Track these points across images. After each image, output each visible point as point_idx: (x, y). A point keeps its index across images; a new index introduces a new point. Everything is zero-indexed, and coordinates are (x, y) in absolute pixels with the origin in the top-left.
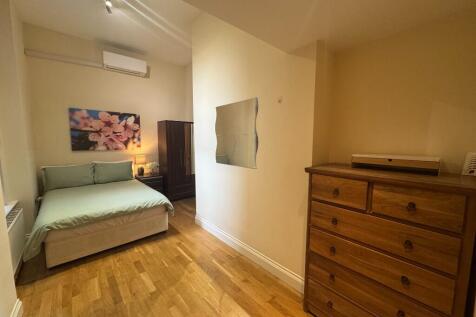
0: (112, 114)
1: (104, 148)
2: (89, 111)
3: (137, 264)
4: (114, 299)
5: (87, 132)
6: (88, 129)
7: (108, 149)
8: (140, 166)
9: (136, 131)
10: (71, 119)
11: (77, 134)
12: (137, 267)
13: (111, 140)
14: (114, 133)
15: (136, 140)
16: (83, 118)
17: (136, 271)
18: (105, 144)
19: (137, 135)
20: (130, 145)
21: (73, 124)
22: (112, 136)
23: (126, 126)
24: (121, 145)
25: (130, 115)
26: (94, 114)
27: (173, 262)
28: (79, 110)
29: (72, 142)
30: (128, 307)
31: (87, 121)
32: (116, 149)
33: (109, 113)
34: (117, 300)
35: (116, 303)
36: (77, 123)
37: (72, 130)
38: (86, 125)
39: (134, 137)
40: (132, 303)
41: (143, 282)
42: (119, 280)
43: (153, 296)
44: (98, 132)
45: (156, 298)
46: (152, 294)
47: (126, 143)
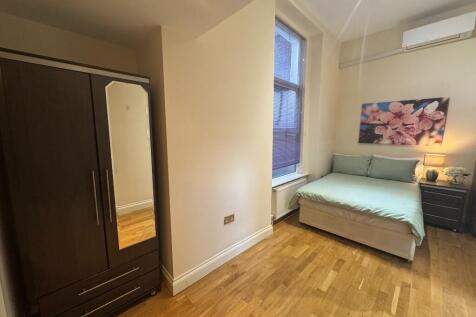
0: (405, 103)
1: (389, 142)
2: (379, 104)
3: (341, 261)
4: (300, 266)
5: (374, 126)
6: (375, 122)
7: (393, 143)
8: (431, 169)
9: (438, 121)
10: (363, 114)
11: (365, 127)
12: (337, 264)
13: (399, 133)
14: (404, 125)
15: (434, 133)
16: (373, 112)
17: (332, 266)
18: (391, 138)
19: (437, 126)
20: (424, 140)
21: (364, 118)
22: (401, 129)
23: (422, 117)
24: (409, 140)
25: (431, 101)
26: (384, 107)
27: (371, 292)
28: (370, 104)
29: (360, 135)
30: (298, 279)
31: (375, 114)
32: (403, 144)
33: (402, 102)
34: (300, 269)
35: (297, 269)
36: (367, 117)
37: (362, 124)
38: (374, 119)
39: (432, 130)
40: (302, 280)
41: (325, 277)
42: (316, 260)
43: (318, 293)
44: (385, 125)
45: (318, 296)
46: (318, 290)
47: (418, 138)
